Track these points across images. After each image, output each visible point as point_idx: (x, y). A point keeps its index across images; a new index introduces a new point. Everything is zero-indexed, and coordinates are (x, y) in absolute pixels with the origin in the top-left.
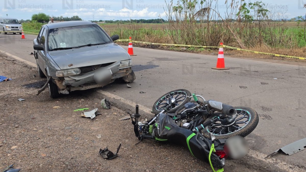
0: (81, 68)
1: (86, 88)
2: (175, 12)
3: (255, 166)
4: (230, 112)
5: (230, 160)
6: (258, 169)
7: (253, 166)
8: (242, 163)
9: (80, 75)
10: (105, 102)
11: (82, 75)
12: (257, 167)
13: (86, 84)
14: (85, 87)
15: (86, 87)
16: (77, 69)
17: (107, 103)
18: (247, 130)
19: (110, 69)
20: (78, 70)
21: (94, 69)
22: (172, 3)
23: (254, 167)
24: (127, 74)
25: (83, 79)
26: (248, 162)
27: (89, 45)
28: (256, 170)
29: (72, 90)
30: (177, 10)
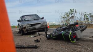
0: (31, 24)
6: (87, 41)
9: (31, 27)
17: (39, 34)
29: (28, 31)
30: (64, 18)
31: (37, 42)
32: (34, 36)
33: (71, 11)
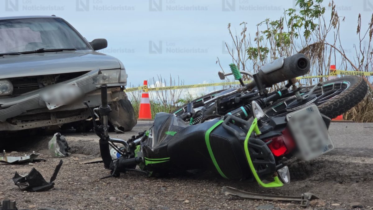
0: (14, 81)
1: (23, 127)
2: (252, 58)
3: (356, 175)
4: (298, 65)
5: (304, 180)
6: (362, 179)
7: (350, 176)
8: (328, 179)
10: (58, 142)
11: (15, 96)
12: (359, 175)
13: (25, 117)
14: (21, 125)
15: (24, 125)
16: (6, 81)
17: (63, 144)
18: (338, 102)
19: (75, 83)
20: (8, 84)
21: (42, 84)
22: (244, 36)
23: (353, 177)
24: (115, 100)
25: (16, 104)
26: (340, 172)
27: (41, 51)
28: (357, 182)
30: (255, 56)
31: (29, 189)
32: (26, 157)
33: (306, 12)
